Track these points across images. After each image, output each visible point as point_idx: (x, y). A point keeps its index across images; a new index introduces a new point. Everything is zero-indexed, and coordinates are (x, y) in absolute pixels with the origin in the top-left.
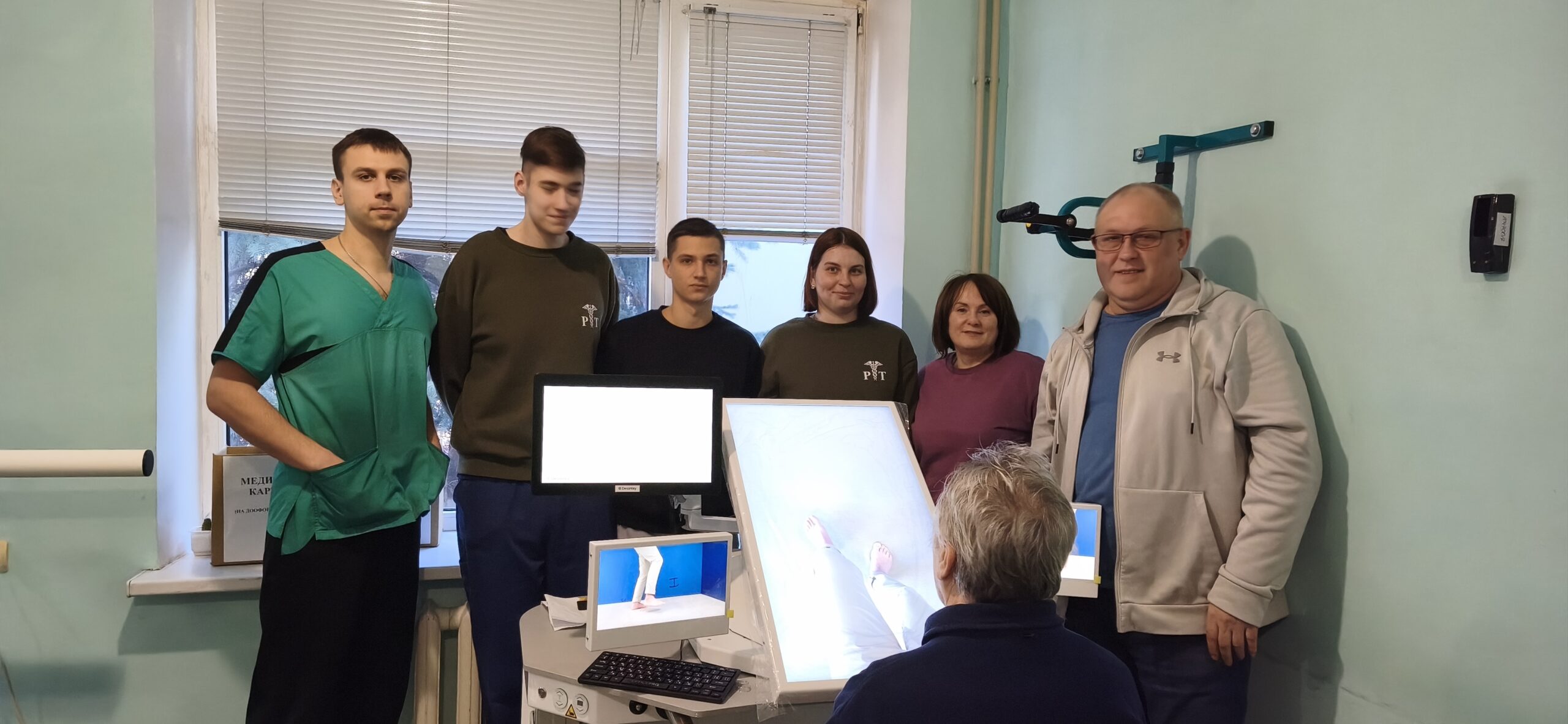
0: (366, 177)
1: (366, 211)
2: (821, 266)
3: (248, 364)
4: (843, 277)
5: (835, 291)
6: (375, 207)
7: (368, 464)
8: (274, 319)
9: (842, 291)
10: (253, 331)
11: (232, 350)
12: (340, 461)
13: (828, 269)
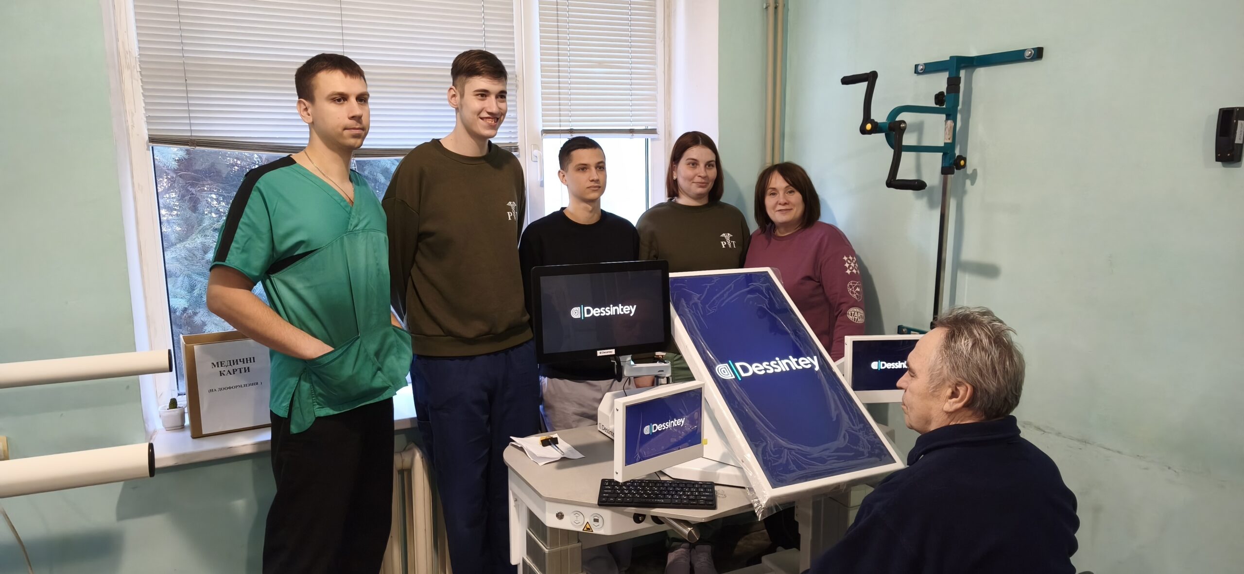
0: (339, 100)
1: (340, 130)
2: (683, 163)
3: (247, 270)
4: (701, 170)
5: (695, 181)
6: (349, 127)
7: (354, 350)
8: (264, 228)
9: (700, 181)
10: (247, 241)
11: (234, 259)
12: (330, 349)
13: (689, 164)
